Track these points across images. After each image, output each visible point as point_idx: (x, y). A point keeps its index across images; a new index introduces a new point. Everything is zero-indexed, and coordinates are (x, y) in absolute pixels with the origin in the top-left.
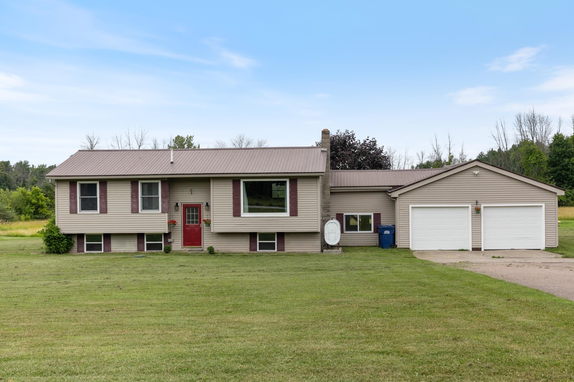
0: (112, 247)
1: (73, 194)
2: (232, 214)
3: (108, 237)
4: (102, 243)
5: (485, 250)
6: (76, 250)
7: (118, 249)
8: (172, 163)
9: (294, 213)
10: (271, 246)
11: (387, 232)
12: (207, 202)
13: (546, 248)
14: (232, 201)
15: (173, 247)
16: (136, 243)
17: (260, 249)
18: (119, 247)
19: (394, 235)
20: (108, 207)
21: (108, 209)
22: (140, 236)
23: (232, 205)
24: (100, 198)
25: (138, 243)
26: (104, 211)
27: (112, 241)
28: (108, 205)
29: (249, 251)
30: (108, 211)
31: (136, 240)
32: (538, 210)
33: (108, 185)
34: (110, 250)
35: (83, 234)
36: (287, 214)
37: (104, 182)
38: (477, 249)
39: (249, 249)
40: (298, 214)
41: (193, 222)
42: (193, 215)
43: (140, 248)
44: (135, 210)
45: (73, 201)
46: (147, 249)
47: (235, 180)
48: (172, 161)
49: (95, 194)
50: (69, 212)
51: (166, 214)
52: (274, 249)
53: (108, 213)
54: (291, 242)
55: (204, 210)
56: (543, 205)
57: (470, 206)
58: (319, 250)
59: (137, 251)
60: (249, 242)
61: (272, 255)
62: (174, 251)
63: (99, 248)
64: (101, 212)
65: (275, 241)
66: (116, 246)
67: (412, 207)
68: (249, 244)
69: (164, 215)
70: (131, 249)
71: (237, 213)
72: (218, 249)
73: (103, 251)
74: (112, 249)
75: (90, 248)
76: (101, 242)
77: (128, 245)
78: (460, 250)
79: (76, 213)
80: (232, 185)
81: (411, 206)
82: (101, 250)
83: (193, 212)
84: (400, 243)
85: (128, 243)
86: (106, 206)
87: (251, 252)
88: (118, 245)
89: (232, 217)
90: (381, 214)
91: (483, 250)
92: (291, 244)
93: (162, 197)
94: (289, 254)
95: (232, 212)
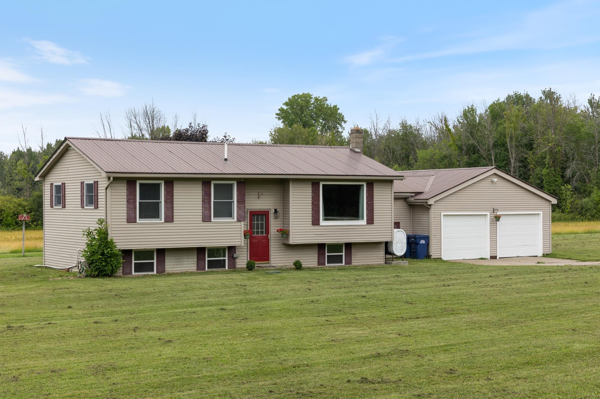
0: (166, 267)
1: (131, 197)
2: (311, 223)
3: (162, 252)
4: (155, 261)
5: (499, 258)
6: (121, 271)
7: (174, 269)
8: (226, 160)
9: (370, 221)
10: (338, 259)
11: (423, 242)
12: (275, 208)
13: (543, 254)
14: (311, 207)
15: (238, 264)
16: (196, 260)
17: (328, 263)
18: (175, 266)
19: (428, 244)
20: (175, 214)
21: (175, 217)
22: (200, 251)
23: (311, 212)
24: (165, 202)
25: (198, 260)
26: (170, 219)
27: (166, 258)
28: (175, 211)
29: (317, 265)
30: (175, 220)
31: (196, 257)
32: (535, 218)
33: (175, 186)
34: (164, 271)
35: (131, 250)
36: (364, 222)
37: (170, 182)
38: (493, 258)
39: (317, 263)
40: (375, 222)
41: (258, 233)
42: (258, 224)
43: (200, 267)
44: (206, 219)
45: (131, 206)
46: (208, 268)
47: (314, 182)
48: (226, 157)
49: (158, 198)
50: (126, 220)
51: (242, 223)
52: (341, 262)
53: (174, 222)
54: (358, 254)
55: (272, 217)
56: (541, 213)
57: (488, 213)
58: (382, 262)
59: (195, 271)
60: (317, 255)
61: (340, 269)
62: (238, 268)
63: (150, 267)
64: (166, 221)
65: (343, 253)
66: (171, 265)
67: (444, 215)
68: (317, 258)
69: (239, 224)
70: (189, 268)
71: (316, 222)
72: (286, 264)
73: (155, 272)
74: (166, 269)
75: (139, 267)
76: (153, 260)
77: (186, 263)
78: (480, 259)
79: (136, 222)
80: (311, 189)
81: (442, 214)
82: (153, 271)
83: (258, 220)
84: (433, 253)
85: (186, 260)
86: (173, 213)
87: (320, 266)
88: (174, 263)
89: (311, 225)
90: (401, 223)
91: (498, 258)
92: (358, 256)
93: (238, 201)
94: (356, 268)
95: (311, 220)
